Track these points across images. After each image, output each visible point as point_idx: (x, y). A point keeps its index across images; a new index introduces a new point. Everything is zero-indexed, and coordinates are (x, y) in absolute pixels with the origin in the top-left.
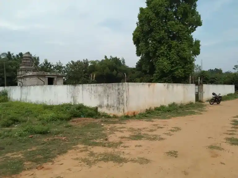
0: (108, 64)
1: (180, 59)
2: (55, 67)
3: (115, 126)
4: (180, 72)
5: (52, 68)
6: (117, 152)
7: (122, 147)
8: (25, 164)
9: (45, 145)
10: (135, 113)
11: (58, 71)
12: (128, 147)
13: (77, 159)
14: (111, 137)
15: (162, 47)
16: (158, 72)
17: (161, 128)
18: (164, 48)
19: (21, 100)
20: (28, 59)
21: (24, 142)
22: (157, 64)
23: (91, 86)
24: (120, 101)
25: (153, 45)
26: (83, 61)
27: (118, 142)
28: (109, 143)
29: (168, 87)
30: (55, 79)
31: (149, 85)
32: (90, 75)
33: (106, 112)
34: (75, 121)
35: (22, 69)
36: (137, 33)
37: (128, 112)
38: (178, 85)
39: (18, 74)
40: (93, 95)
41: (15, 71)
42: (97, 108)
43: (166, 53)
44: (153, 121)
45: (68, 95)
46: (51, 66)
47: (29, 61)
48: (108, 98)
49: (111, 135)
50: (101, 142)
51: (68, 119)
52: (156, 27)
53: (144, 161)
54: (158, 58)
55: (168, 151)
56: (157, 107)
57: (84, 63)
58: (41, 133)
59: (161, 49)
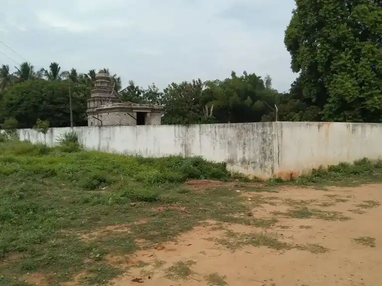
0: (237, 88)
1: (376, 76)
2: (147, 95)
3: (261, 196)
4: (377, 100)
5: (142, 95)
6: (271, 234)
7: (278, 226)
8: (136, 242)
9: (157, 217)
10: (293, 176)
11: (151, 100)
12: (287, 227)
13: (210, 239)
14: (256, 211)
15: (343, 55)
16: (334, 102)
17: (343, 201)
18: (346, 55)
19: (99, 149)
20: (104, 80)
21: (124, 212)
22: (331, 85)
23: (215, 127)
24: (266, 154)
25: (324, 52)
26: (192, 84)
27: (270, 219)
28: (255, 220)
29: (354, 130)
30: (148, 115)
31: (319, 126)
32: (204, 107)
33: (240, 172)
34: (193, 184)
35: (94, 98)
36: (293, 30)
37: (281, 173)
38: (373, 125)
39: (88, 107)
40: (218, 143)
41: (84, 101)
42: (224, 165)
43: (349, 65)
44: (326, 190)
45: (175, 141)
46: (139, 93)
47: (106, 85)
48: (244, 148)
49: (255, 209)
50: (242, 217)
51: (182, 181)
52: (330, 17)
53: (319, 249)
54: (334, 75)
55: (358, 238)
56: (333, 166)
57: (195, 86)
58: (146, 200)
59: (341, 58)
